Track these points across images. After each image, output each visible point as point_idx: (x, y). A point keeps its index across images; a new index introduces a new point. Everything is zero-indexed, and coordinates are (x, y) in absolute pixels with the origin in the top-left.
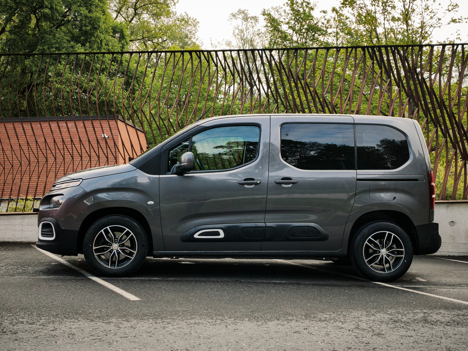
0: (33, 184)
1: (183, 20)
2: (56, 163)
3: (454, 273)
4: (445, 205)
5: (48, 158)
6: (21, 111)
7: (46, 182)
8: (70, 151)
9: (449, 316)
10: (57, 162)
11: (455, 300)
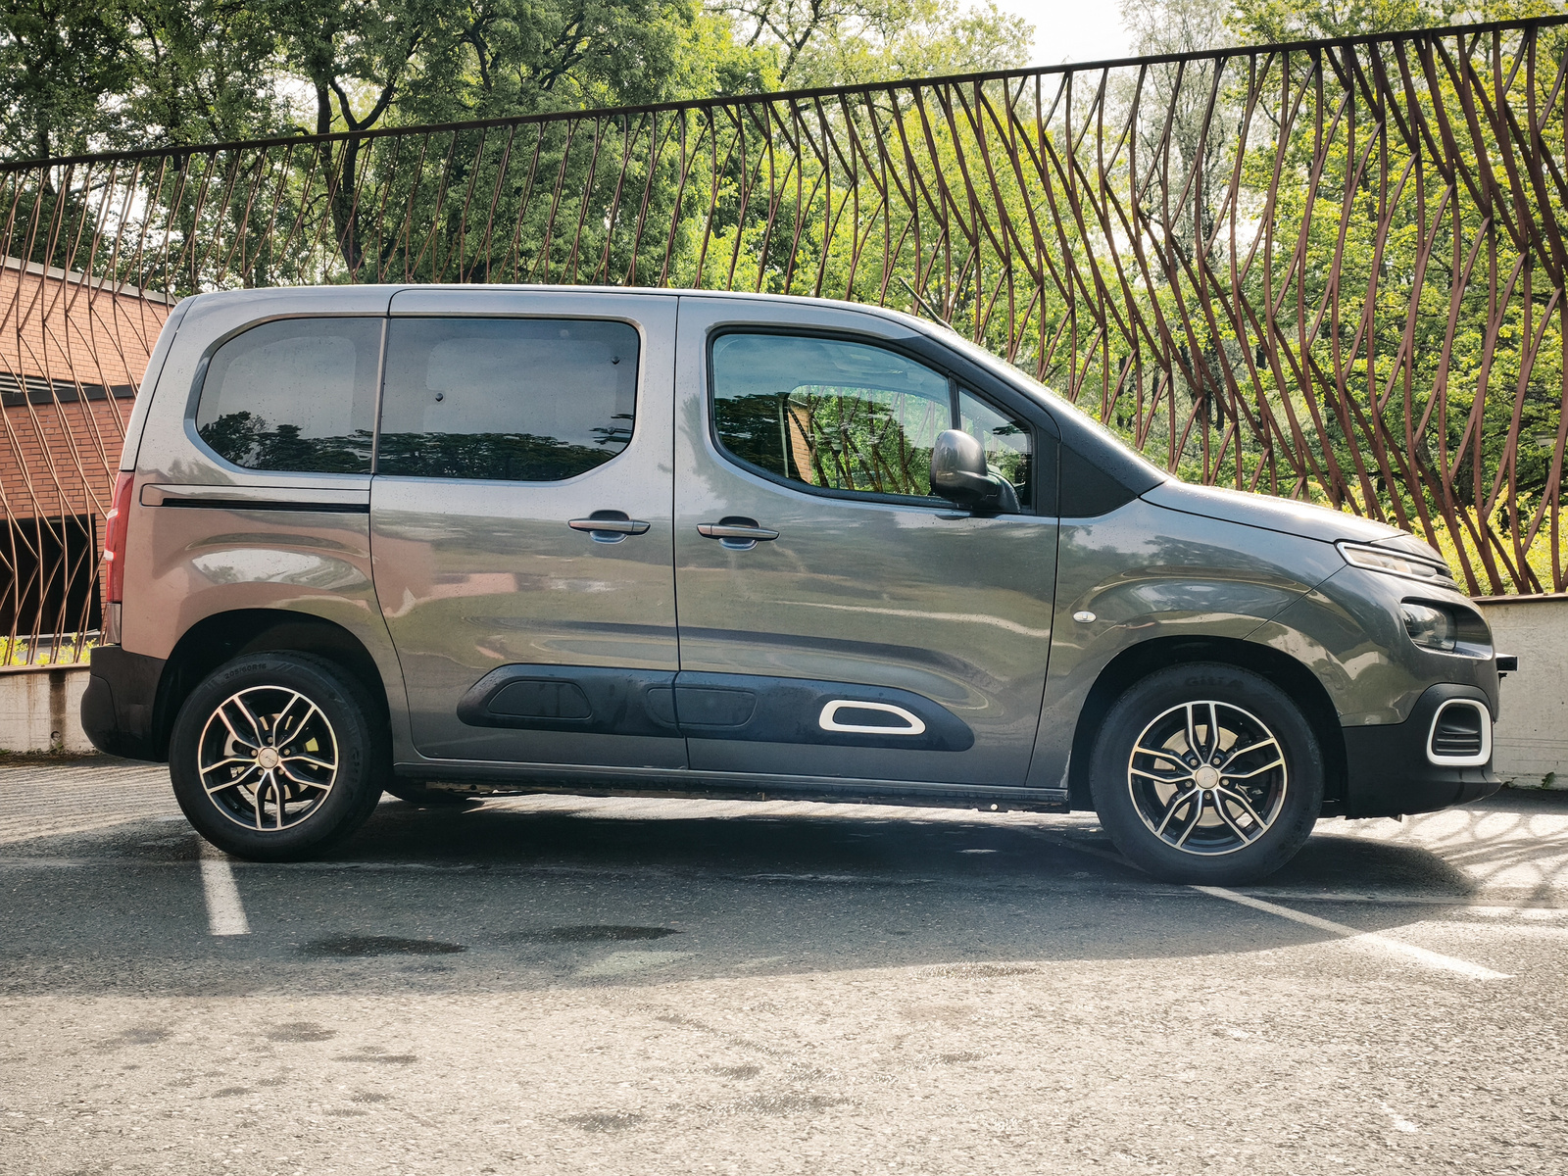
1: (980, 24)
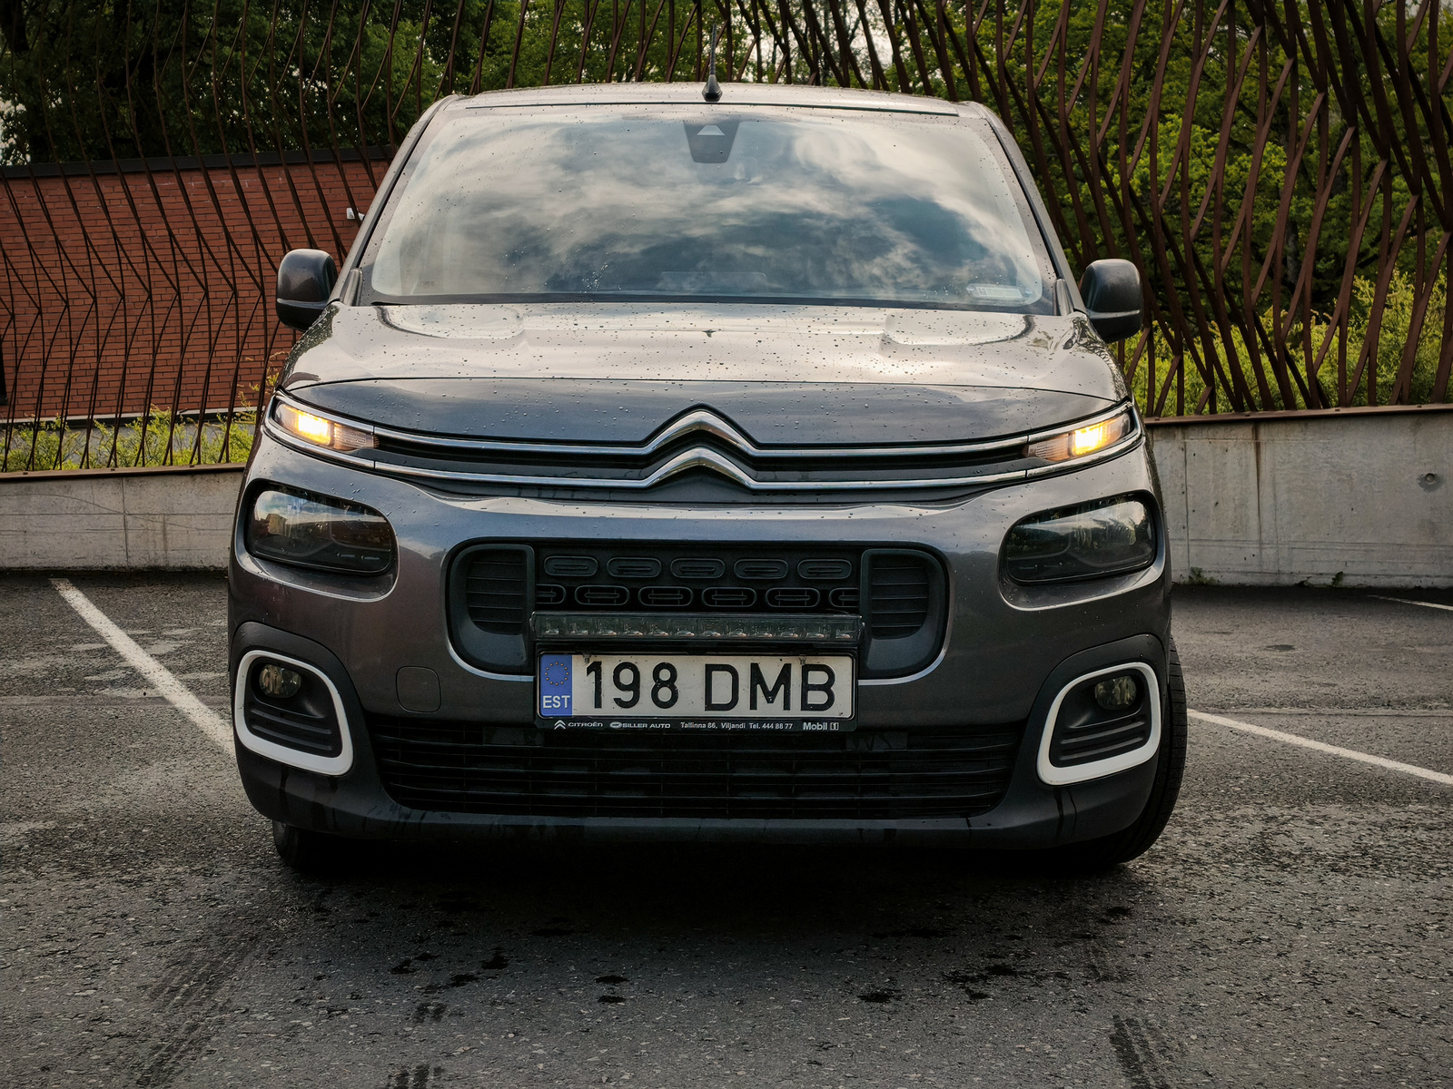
0: (139, 372)
2: (208, 305)
3: (1415, 653)
4: (1408, 422)
5: (182, 290)
6: (117, 140)
7: (182, 365)
8: (251, 267)
9: (1354, 828)
10: (211, 302)
11: (1391, 764)
